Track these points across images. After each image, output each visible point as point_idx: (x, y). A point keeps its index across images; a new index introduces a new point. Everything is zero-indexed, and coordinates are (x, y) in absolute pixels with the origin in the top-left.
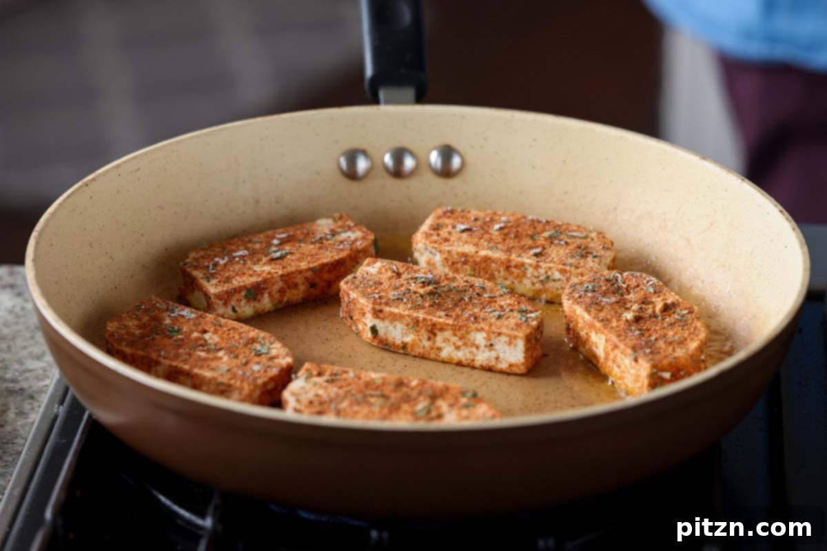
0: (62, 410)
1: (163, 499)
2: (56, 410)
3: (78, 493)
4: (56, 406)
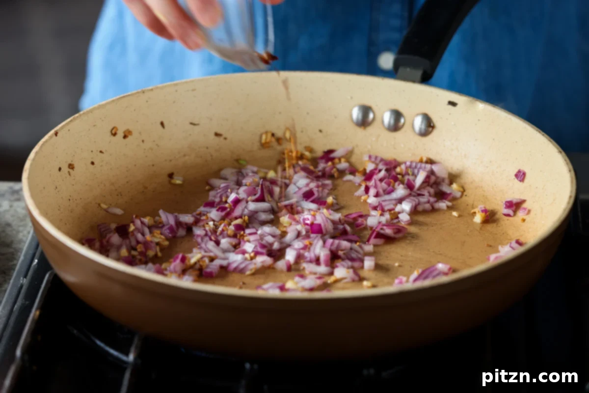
0: (26, 282)
2: (21, 282)
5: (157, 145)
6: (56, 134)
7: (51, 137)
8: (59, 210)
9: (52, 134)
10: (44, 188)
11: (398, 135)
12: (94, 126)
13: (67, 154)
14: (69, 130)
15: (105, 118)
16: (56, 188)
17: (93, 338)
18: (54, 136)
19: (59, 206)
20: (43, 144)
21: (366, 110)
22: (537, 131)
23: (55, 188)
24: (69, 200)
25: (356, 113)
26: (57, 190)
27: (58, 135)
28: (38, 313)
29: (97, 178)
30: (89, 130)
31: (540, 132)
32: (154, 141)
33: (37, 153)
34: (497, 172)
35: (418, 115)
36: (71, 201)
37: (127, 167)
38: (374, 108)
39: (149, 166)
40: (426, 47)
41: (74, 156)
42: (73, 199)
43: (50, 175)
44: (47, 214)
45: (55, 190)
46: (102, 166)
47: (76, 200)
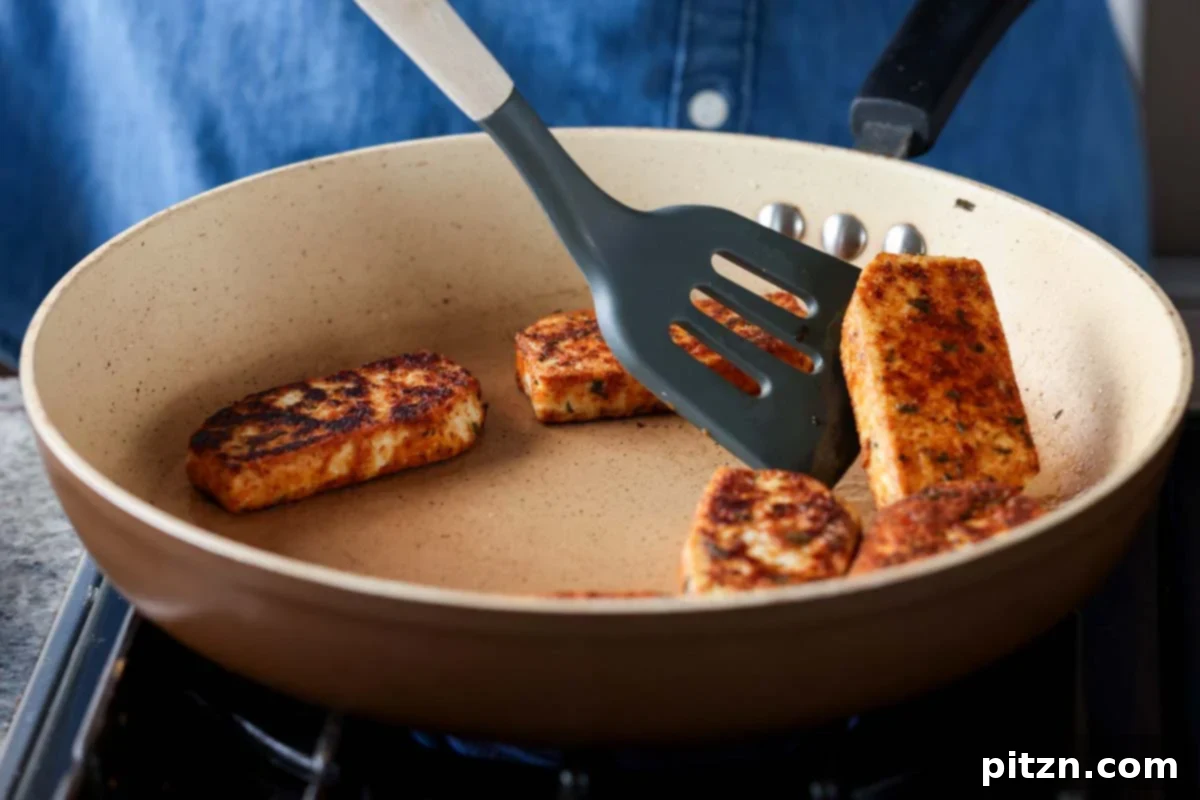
0: (98, 594)
1: (250, 728)
2: (89, 595)
3: (123, 719)
4: (90, 587)
5: (340, 278)
8: (111, 411)
10: (79, 364)
12: (202, 235)
13: (137, 293)
15: (226, 219)
16: (109, 364)
19: (113, 404)
21: (788, 214)
23: (106, 365)
24: (138, 390)
25: (767, 217)
26: (111, 369)
28: (121, 665)
29: (204, 345)
30: (190, 243)
31: (1135, 270)
32: (334, 271)
35: (894, 225)
36: (142, 393)
37: (272, 324)
38: (805, 210)
39: (321, 322)
40: (920, 84)
41: (154, 298)
42: (146, 389)
43: (96, 338)
44: (81, 420)
45: (106, 369)
46: (216, 320)
47: (153, 391)
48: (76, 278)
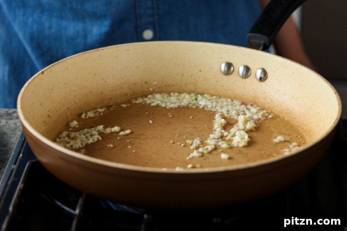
0: (15, 167)
2: (13, 167)
3: (23, 200)
5: (105, 81)
6: (43, 73)
7: (39, 75)
8: (42, 117)
9: (40, 73)
10: (33, 104)
11: (247, 80)
12: (67, 69)
13: (49, 84)
14: (51, 71)
15: (74, 65)
16: (41, 104)
17: (55, 200)
18: (41, 75)
19: (42, 115)
20: (34, 79)
21: (229, 65)
22: (324, 80)
24: (49, 111)
25: (223, 67)
26: (42, 105)
27: (44, 73)
28: (22, 185)
29: (67, 99)
30: (64, 71)
31: (326, 81)
32: (103, 79)
33: (29, 84)
34: (302, 104)
35: (259, 69)
36: (50, 112)
37: (86, 94)
38: (234, 64)
39: (100, 93)
40: (266, 30)
41: (54, 86)
42: (52, 111)
43: (38, 97)
44: (33, 119)
45: (41, 105)
46: (71, 92)
47: (53, 112)
48: (32, 80)
